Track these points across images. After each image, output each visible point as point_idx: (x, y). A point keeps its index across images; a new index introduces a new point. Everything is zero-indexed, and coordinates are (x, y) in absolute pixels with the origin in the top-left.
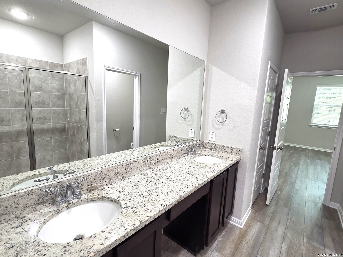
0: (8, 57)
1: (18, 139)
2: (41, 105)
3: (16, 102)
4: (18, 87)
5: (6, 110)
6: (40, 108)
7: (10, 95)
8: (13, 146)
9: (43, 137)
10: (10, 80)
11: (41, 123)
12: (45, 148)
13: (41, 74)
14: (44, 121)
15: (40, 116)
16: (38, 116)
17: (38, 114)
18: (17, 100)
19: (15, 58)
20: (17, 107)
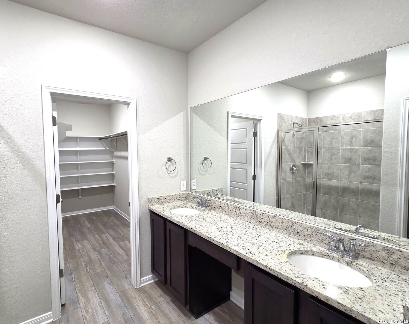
0: (344, 116)
1: (344, 195)
2: (372, 162)
3: (346, 158)
4: (349, 143)
5: (336, 166)
6: (370, 165)
7: (341, 152)
8: (338, 201)
9: (370, 200)
10: (342, 138)
11: (369, 183)
12: (371, 213)
13: (375, 126)
14: (373, 181)
15: (368, 175)
16: (366, 174)
17: (366, 172)
18: (347, 156)
19: (349, 115)
20: (346, 164)
